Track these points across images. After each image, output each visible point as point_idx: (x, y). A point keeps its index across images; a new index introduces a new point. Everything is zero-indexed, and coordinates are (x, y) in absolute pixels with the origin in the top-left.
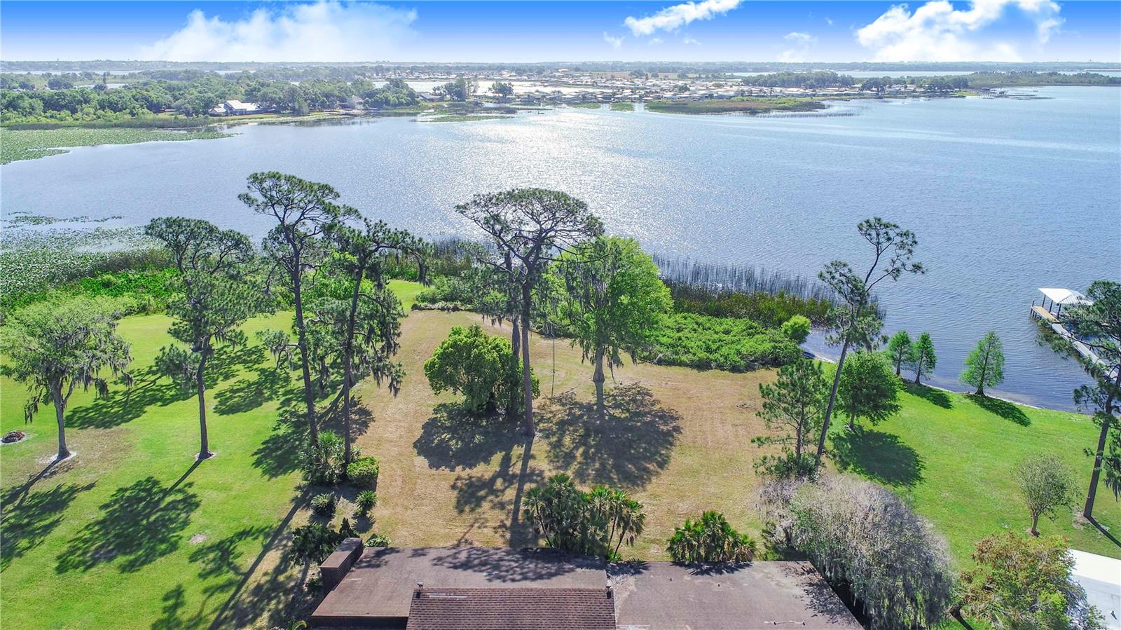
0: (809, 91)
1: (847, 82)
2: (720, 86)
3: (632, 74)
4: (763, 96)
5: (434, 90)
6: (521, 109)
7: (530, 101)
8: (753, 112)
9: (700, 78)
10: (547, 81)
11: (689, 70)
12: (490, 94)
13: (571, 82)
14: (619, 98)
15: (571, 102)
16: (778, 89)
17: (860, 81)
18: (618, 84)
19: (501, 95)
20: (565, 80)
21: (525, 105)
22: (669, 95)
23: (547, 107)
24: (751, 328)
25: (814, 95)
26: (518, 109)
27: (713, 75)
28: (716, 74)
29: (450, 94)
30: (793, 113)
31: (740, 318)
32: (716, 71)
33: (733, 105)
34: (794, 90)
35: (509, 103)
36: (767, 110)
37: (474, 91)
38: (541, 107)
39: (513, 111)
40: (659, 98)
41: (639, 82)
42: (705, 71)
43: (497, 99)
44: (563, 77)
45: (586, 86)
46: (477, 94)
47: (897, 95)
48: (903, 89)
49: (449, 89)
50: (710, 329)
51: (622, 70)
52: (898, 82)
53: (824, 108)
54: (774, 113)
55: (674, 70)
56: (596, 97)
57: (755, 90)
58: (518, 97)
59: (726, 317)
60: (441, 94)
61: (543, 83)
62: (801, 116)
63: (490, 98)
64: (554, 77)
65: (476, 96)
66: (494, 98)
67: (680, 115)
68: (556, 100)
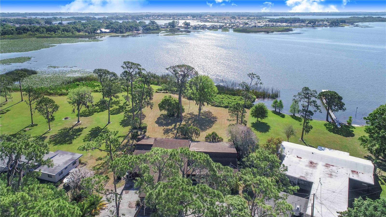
0: (289, 25)
1: (303, 21)
2: (259, 22)
3: (231, 18)
4: (273, 26)
5: (165, 24)
6: (192, 31)
7: (196, 28)
8: (268, 32)
9: (254, 19)
10: (202, 20)
12: (183, 26)
13: (210, 21)
14: (224, 27)
15: (209, 29)
16: (279, 24)
17: (307, 20)
18: (226, 21)
19: (186, 26)
20: (208, 20)
22: (241, 26)
25: (291, 26)
27: (259, 18)
29: (170, 26)
30: (281, 33)
33: (262, 30)
34: (284, 24)
35: (189, 29)
36: (272, 32)
37: (178, 25)
39: (190, 32)
40: (238, 27)
41: (233, 21)
44: (208, 18)
45: (215, 22)
46: (179, 26)
47: (319, 26)
48: (322, 24)
49: (170, 24)
52: (322, 20)
53: (292, 31)
54: (275, 33)
56: (217, 27)
57: (271, 24)
58: (192, 26)
60: (167, 26)
63: (183, 27)
64: (205, 18)
67: (243, 33)
68: (204, 28)
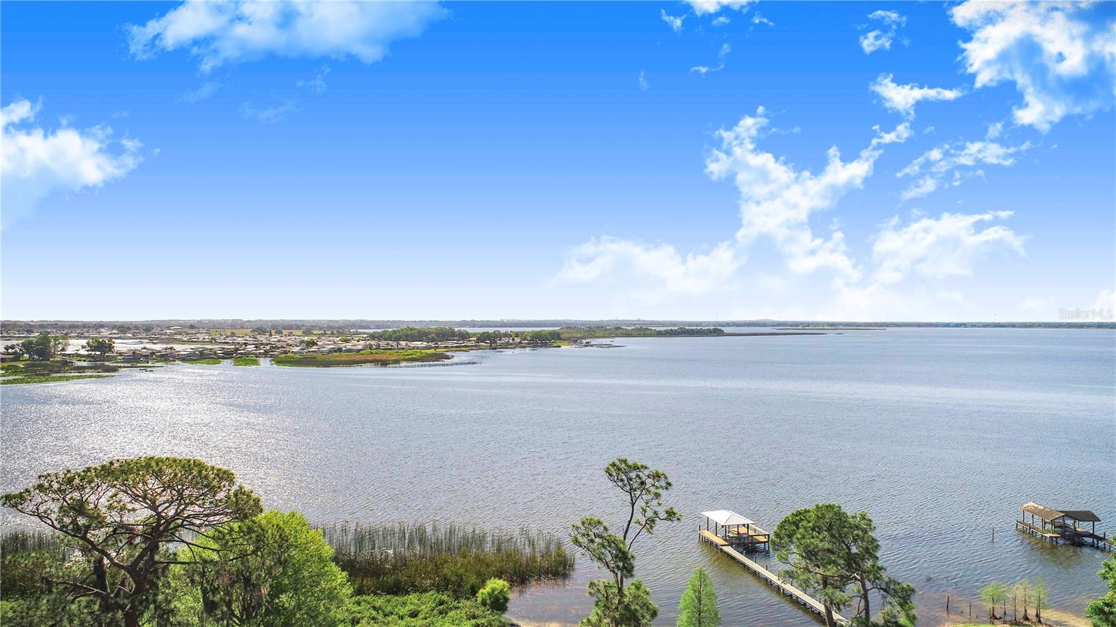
0: (432, 344)
1: (464, 336)
2: (346, 341)
3: (253, 331)
4: (390, 349)
5: (7, 348)
6: (125, 367)
7: (134, 359)
8: (384, 363)
9: (325, 334)
10: (157, 339)
11: (313, 327)
12: (83, 352)
13: (185, 339)
14: (241, 353)
15: (187, 359)
16: (403, 343)
17: (474, 335)
18: (240, 340)
19: (98, 353)
20: (178, 337)
21: (128, 363)
22: (296, 349)
23: (156, 364)
24: (441, 603)
25: (437, 347)
26: (120, 367)
27: (338, 332)
28: (341, 331)
29: (28, 352)
30: (422, 363)
31: (425, 591)
32: (340, 328)
33: (363, 358)
34: (418, 344)
35: (108, 361)
36: (397, 362)
37: (63, 350)
38: (150, 364)
39: (114, 369)
40: (285, 352)
41: (262, 338)
42: (330, 327)
43: (93, 357)
44: (176, 334)
45: (203, 342)
46: (67, 353)
47: (507, 346)
48: (511, 341)
49: (27, 347)
50: (392, 613)
51: (242, 328)
52: (506, 335)
53: (449, 359)
54: (404, 364)
55: (298, 328)
56: (215, 354)
57: (383, 343)
58: (121, 354)
59: (407, 593)
60: (15, 353)
61: (151, 340)
62: (430, 366)
63: (84, 356)
64: (166, 334)
65: (64, 355)
66: (88, 356)
67: (311, 368)
68: (167, 357)
